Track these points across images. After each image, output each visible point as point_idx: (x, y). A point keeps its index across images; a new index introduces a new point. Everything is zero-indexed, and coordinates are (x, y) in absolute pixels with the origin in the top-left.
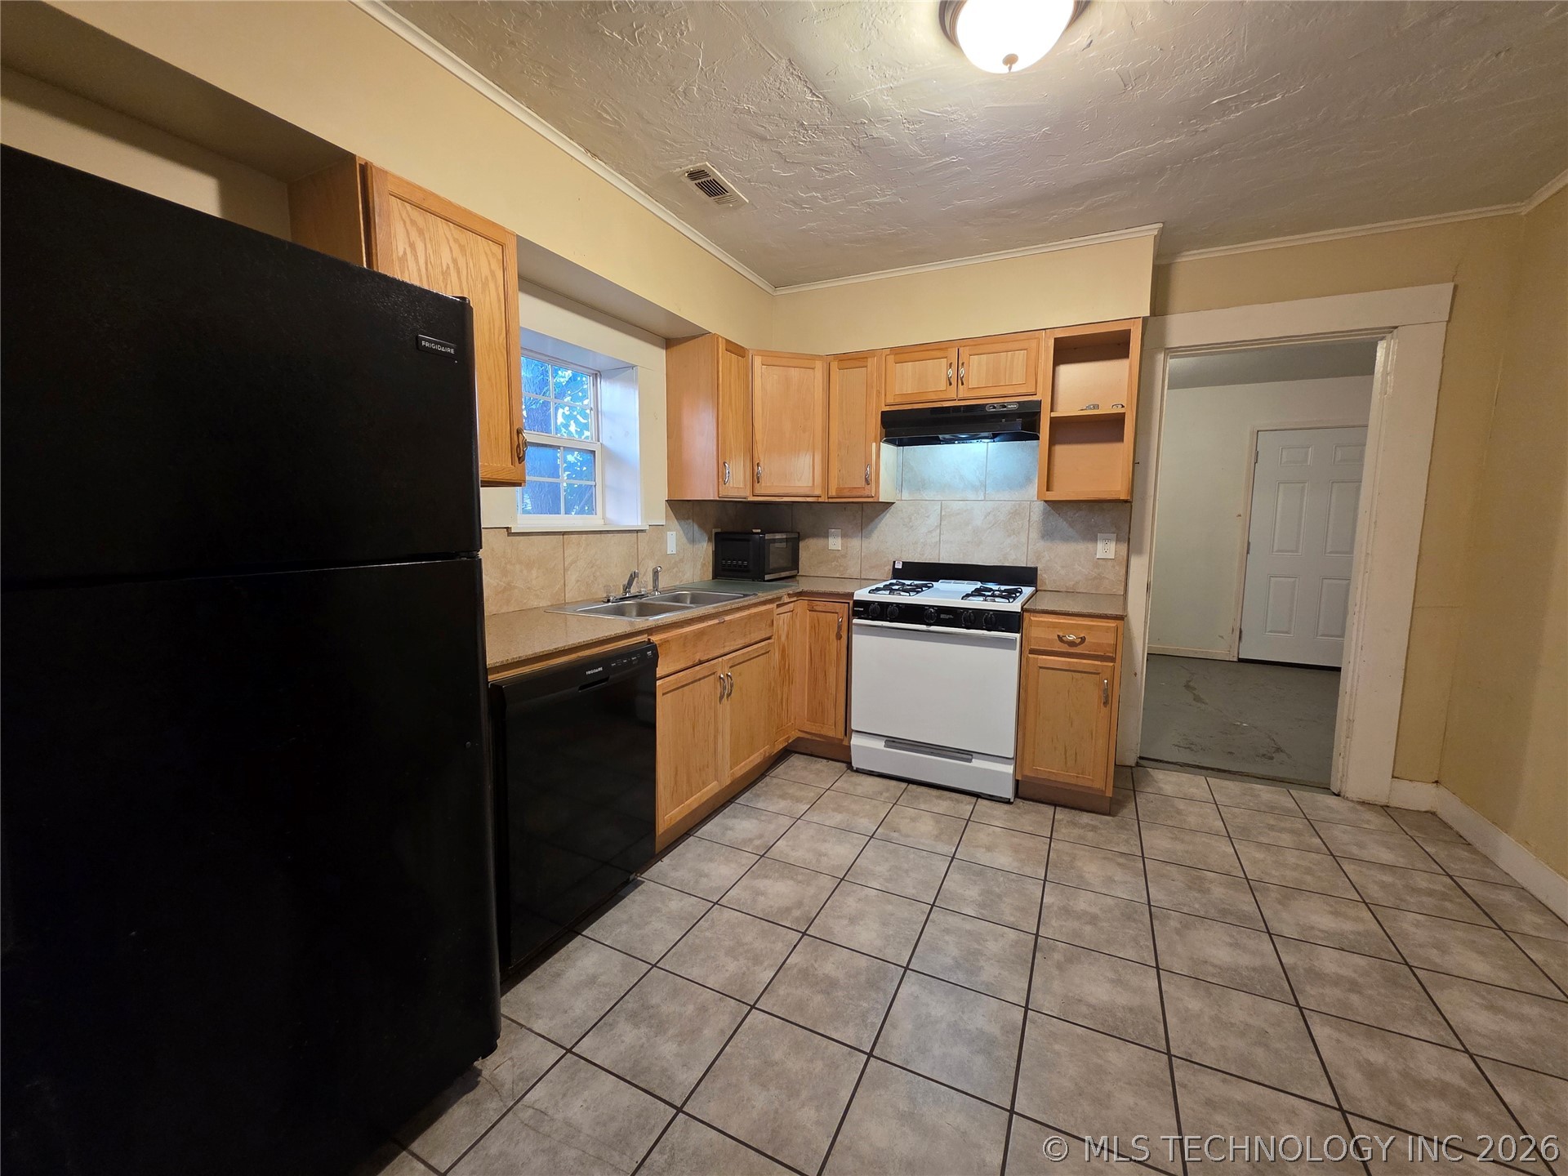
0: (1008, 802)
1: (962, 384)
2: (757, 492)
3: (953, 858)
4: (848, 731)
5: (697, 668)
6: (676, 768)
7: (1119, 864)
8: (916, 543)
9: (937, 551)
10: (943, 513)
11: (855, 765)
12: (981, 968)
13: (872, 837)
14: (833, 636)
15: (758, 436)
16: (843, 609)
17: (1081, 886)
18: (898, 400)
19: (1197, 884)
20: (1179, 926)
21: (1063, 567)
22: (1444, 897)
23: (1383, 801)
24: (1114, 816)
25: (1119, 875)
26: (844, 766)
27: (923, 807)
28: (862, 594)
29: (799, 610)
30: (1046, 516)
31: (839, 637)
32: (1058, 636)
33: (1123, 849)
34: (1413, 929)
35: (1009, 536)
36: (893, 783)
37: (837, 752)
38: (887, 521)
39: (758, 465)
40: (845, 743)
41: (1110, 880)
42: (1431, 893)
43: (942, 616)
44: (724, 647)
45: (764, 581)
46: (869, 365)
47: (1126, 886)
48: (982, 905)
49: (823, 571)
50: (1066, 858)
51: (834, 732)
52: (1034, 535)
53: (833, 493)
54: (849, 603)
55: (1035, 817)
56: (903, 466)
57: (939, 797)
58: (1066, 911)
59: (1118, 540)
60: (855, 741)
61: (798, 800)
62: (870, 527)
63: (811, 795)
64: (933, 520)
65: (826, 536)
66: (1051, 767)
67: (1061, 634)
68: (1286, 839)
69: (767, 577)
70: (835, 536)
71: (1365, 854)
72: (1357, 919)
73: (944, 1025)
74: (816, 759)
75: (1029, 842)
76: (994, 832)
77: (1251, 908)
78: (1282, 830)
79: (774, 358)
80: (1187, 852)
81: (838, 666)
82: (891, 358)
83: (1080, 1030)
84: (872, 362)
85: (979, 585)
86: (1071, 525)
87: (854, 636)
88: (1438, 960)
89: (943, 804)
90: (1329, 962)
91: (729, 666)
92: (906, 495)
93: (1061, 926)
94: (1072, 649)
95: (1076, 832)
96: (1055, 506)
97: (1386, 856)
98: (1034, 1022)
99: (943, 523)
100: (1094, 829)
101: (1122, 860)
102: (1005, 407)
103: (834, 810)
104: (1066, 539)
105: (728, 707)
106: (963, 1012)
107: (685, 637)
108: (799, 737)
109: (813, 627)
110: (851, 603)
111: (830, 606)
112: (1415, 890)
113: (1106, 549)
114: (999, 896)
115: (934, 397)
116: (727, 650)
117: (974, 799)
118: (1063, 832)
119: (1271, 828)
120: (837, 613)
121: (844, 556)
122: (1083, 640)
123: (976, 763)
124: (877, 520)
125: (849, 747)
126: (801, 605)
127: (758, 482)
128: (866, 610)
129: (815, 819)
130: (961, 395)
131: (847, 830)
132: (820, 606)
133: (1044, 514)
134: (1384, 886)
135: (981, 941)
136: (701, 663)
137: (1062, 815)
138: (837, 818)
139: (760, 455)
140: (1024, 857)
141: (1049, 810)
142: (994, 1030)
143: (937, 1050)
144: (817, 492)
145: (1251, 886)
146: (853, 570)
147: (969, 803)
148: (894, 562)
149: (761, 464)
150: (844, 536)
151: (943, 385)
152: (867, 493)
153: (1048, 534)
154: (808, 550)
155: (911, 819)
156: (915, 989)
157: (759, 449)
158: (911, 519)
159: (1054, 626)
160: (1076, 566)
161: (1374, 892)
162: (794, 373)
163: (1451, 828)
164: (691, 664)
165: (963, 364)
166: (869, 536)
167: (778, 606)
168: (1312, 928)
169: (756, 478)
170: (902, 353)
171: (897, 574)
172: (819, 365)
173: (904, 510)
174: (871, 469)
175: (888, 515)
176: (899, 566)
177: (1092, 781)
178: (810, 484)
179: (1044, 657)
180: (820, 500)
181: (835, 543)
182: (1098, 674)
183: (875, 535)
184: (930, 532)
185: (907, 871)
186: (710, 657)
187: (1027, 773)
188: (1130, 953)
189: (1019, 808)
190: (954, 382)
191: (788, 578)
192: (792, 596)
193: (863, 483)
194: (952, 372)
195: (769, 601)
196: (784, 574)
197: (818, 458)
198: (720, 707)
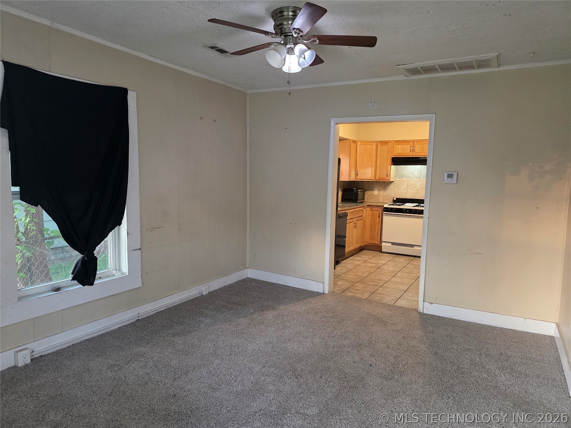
1: (414, 152)
2: (357, 179)
4: (381, 241)
8: (400, 193)
9: (406, 195)
10: (408, 185)
11: (383, 251)
13: (389, 261)
14: (377, 217)
15: (358, 163)
16: (381, 210)
18: (396, 155)
26: (380, 252)
27: (401, 258)
28: (386, 206)
29: (368, 210)
31: (379, 217)
36: (393, 255)
37: (378, 248)
38: (392, 186)
39: (357, 171)
40: (380, 245)
43: (407, 211)
45: (357, 202)
46: (389, 145)
49: (371, 200)
51: (377, 242)
53: (377, 179)
56: (397, 171)
57: (405, 257)
60: (383, 244)
61: (369, 256)
62: (387, 188)
63: (373, 255)
64: (405, 186)
65: (373, 190)
70: (376, 190)
74: (371, 251)
79: (363, 143)
81: (379, 225)
82: (395, 144)
84: (389, 144)
85: (418, 204)
87: (384, 216)
91: (356, 221)
92: (397, 179)
99: (408, 187)
102: (425, 158)
103: (379, 257)
107: (350, 211)
108: (367, 244)
109: (372, 215)
110: (383, 208)
111: (377, 209)
115: (406, 154)
116: (356, 217)
120: (379, 211)
121: (378, 196)
123: (415, 248)
124: (389, 186)
125: (381, 247)
126: (369, 209)
128: (387, 210)
129: (375, 258)
130: (413, 155)
131: (383, 260)
132: (374, 209)
136: (352, 219)
139: (358, 169)
144: (373, 179)
146: (381, 201)
147: (413, 258)
148: (394, 198)
149: (359, 171)
150: (379, 190)
151: (409, 151)
152: (387, 179)
154: (368, 194)
155: (398, 259)
157: (358, 167)
158: (399, 186)
162: (368, 146)
164: (350, 218)
165: (414, 146)
166: (386, 190)
167: (364, 208)
169: (357, 175)
170: (398, 142)
171: (394, 201)
172: (375, 144)
173: (397, 183)
174: (388, 171)
175: (392, 185)
176: (395, 199)
178: (371, 176)
180: (373, 180)
181: (376, 192)
183: (388, 190)
184: (404, 190)
185: (398, 264)
190: (412, 151)
191: (362, 202)
192: (367, 206)
193: (386, 176)
194: (412, 148)
195: (363, 207)
196: (362, 201)
197: (373, 169)
198: (354, 230)
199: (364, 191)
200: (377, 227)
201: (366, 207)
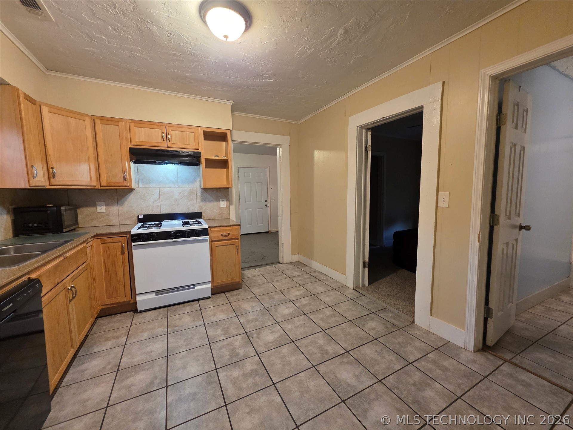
0: (209, 298)
1: (169, 141)
2: (52, 184)
3: (205, 324)
4: (134, 294)
5: (57, 287)
6: (53, 351)
7: (252, 301)
8: (148, 206)
9: (159, 209)
10: (160, 193)
11: (140, 309)
12: (238, 353)
13: (168, 334)
14: (119, 253)
15: (50, 151)
16: (124, 240)
17: (247, 312)
18: (138, 144)
19: (271, 298)
20: (275, 310)
21: (210, 211)
22: (310, 278)
23: (290, 262)
24: (242, 288)
25: (254, 304)
26: (131, 313)
27: (180, 313)
28: (135, 231)
29: (94, 245)
30: (202, 193)
31: (123, 253)
32: (221, 234)
33: (250, 297)
34: (309, 287)
35: (190, 201)
36: (161, 310)
37: (127, 308)
38: (131, 197)
39: (52, 168)
40: (132, 301)
41: (253, 307)
42: (308, 278)
44: (68, 272)
47: (258, 307)
48: (225, 334)
49: (94, 223)
50: (238, 306)
51: (124, 299)
52: (199, 200)
53: (104, 183)
54: (127, 236)
55: (221, 299)
56: (138, 172)
57: (184, 307)
58: (249, 322)
59: (226, 201)
60: (139, 298)
61: (118, 337)
62: (122, 200)
63: (124, 331)
64: (156, 196)
65: (95, 205)
66: (223, 280)
67: (222, 233)
68: (280, 278)
69: (64, 231)
70: (101, 205)
71: (294, 275)
72: (302, 290)
73: (241, 377)
74: (113, 316)
75: (225, 307)
76: (212, 309)
77: (284, 297)
78: (278, 276)
79: (55, 110)
80: (264, 290)
81: (124, 266)
82: (132, 125)
83: (273, 350)
84: (120, 124)
86: (211, 196)
87: (133, 251)
88: (317, 291)
89: (187, 308)
90: (304, 301)
91: (72, 281)
92: (141, 185)
93: (250, 326)
94: (226, 237)
95: (235, 297)
96: (205, 190)
97: (298, 274)
98: (262, 357)
99: (161, 197)
100: (239, 294)
101: (252, 300)
102: (188, 153)
103: (141, 332)
104: (210, 201)
105: (74, 305)
106: (243, 369)
107: (49, 271)
108: (101, 309)
109: (105, 252)
110: (128, 236)
111: (116, 239)
112: (306, 279)
113: (223, 204)
114: (228, 328)
115: (156, 145)
116: (69, 273)
117: (197, 302)
118: (232, 299)
119: (276, 276)
120: (121, 242)
121: (108, 215)
122: (229, 234)
123: (197, 288)
124: (126, 197)
125: (136, 303)
126: (96, 242)
127: (54, 178)
128: (139, 238)
129: (134, 340)
130: (169, 146)
131: (154, 337)
132: (109, 240)
133: (201, 192)
134: (301, 280)
135: (233, 345)
136: (58, 284)
137: (228, 294)
138: (146, 335)
139: (53, 163)
140: (226, 312)
141: (223, 295)
142: (254, 367)
143: (244, 386)
144: (94, 184)
145: (281, 292)
146: (115, 221)
147: (197, 304)
148: (138, 216)
149: (55, 167)
150: (106, 205)
151: (160, 140)
152: (125, 184)
153: (204, 200)
154: (83, 214)
155: (179, 319)
156: (224, 373)
157: (51, 158)
158: (145, 196)
159: (219, 231)
160: (214, 210)
161: (300, 282)
162: (72, 120)
163: (302, 263)
164: (54, 286)
165: (169, 133)
166: (122, 204)
167: (87, 244)
168: (297, 296)
169: (51, 175)
170: (138, 123)
171: (140, 220)
172: (88, 120)
173: (141, 192)
174: (126, 173)
175: (132, 194)
177: (236, 279)
178: (89, 180)
179: (217, 242)
180: (95, 188)
181: (101, 209)
182: (234, 244)
183: (126, 204)
184: (155, 201)
185: (191, 338)
186: (63, 279)
187: (215, 284)
188: (270, 323)
189: (214, 298)
190: (165, 140)
191: (74, 230)
192: (92, 237)
193: (122, 180)
194: (164, 136)
195: (84, 242)
196: (72, 228)
197: (93, 167)
198: (70, 306)
199: (76, 207)
200: (121, 272)
201: (89, 240)
